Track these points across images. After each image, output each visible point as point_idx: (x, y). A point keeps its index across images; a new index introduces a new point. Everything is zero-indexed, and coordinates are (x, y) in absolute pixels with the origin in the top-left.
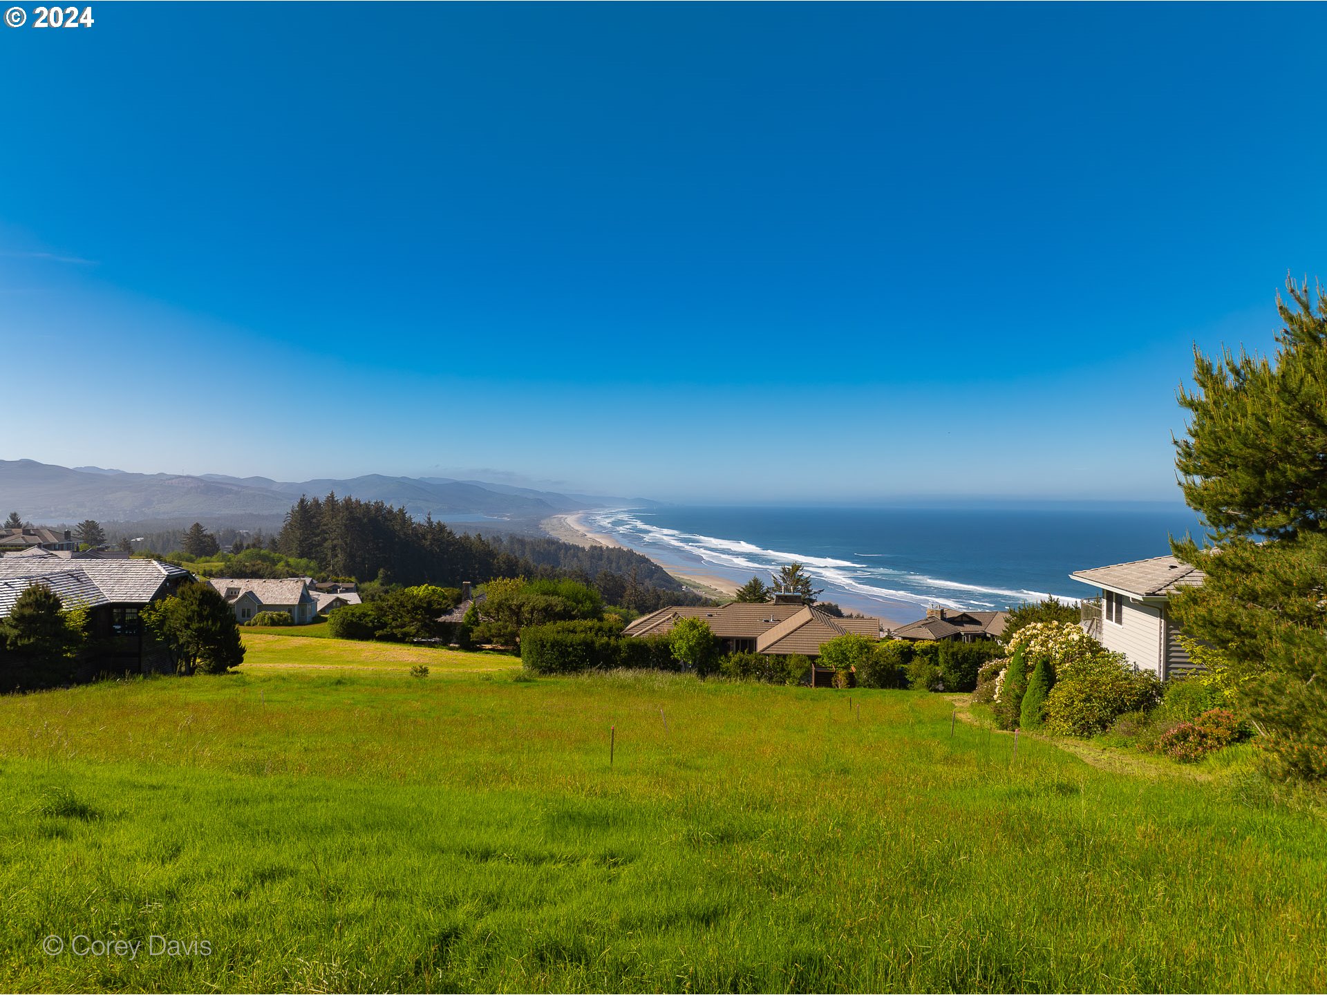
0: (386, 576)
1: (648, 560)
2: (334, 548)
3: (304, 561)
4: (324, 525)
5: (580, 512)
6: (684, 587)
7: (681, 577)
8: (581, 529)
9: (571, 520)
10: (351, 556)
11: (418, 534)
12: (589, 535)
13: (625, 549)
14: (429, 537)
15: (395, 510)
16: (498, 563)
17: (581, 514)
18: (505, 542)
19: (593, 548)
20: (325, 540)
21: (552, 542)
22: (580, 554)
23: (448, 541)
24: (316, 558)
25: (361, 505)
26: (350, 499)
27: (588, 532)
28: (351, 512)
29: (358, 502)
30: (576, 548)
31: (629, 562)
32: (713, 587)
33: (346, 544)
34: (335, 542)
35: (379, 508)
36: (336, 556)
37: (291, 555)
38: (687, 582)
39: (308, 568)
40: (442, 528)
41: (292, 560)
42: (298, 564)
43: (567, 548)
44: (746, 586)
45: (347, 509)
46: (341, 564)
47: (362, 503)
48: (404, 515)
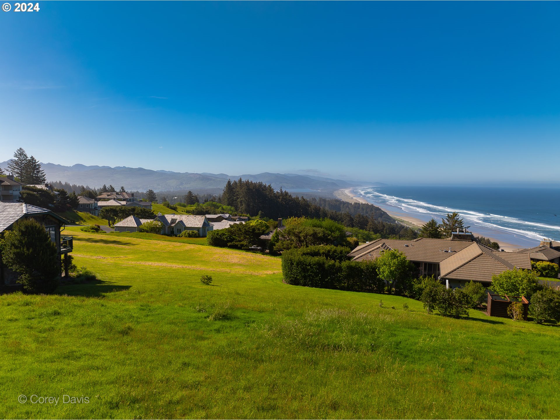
0: (262, 214)
1: (380, 209)
2: (241, 202)
3: (229, 207)
4: (238, 192)
5: (351, 188)
6: (396, 222)
7: (395, 217)
8: (351, 195)
9: (347, 192)
10: (248, 205)
11: (277, 196)
12: (354, 198)
13: (370, 204)
14: (281, 197)
15: (267, 186)
16: (311, 209)
17: (351, 189)
18: (318, 200)
19: (356, 203)
20: (238, 198)
21: (337, 201)
22: (350, 206)
23: (289, 199)
24: (234, 206)
25: (252, 184)
26: (248, 181)
27: (354, 197)
28: (248, 187)
29: (251, 182)
30: (348, 203)
31: (372, 210)
32: (410, 222)
33: (246, 200)
34: (241, 199)
35: (260, 185)
36: (242, 205)
37: (225, 205)
38: (398, 219)
39: (231, 210)
40: (286, 194)
41: (224, 207)
42: (227, 208)
43: (344, 203)
44: (428, 224)
45: (246, 185)
46: (244, 209)
47: (253, 183)
48: (270, 188)
